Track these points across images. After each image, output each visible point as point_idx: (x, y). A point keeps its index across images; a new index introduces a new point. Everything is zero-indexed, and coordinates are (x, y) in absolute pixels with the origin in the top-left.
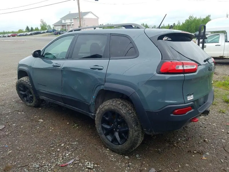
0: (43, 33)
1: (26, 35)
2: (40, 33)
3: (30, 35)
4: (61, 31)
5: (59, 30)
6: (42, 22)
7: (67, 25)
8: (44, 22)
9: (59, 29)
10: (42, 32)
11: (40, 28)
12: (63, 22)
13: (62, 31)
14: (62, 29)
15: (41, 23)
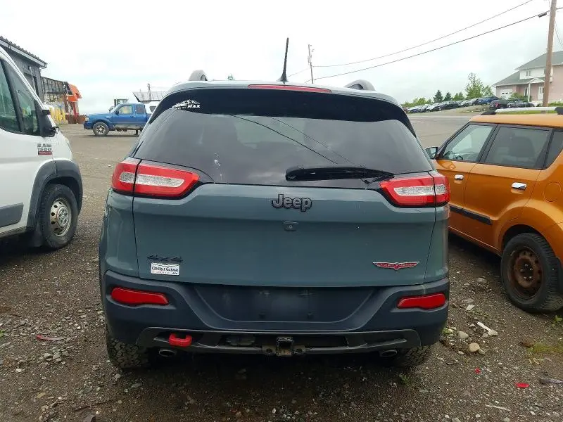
0: (464, 106)
1: (425, 111)
2: (456, 106)
3: (433, 110)
4: (510, 100)
5: (507, 99)
6: (472, 80)
7: (532, 85)
8: (476, 80)
9: (507, 95)
10: (462, 104)
11: (465, 94)
12: (523, 76)
13: (514, 101)
14: (515, 95)
15: (469, 82)
